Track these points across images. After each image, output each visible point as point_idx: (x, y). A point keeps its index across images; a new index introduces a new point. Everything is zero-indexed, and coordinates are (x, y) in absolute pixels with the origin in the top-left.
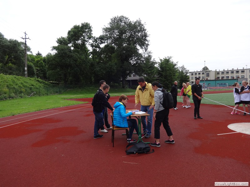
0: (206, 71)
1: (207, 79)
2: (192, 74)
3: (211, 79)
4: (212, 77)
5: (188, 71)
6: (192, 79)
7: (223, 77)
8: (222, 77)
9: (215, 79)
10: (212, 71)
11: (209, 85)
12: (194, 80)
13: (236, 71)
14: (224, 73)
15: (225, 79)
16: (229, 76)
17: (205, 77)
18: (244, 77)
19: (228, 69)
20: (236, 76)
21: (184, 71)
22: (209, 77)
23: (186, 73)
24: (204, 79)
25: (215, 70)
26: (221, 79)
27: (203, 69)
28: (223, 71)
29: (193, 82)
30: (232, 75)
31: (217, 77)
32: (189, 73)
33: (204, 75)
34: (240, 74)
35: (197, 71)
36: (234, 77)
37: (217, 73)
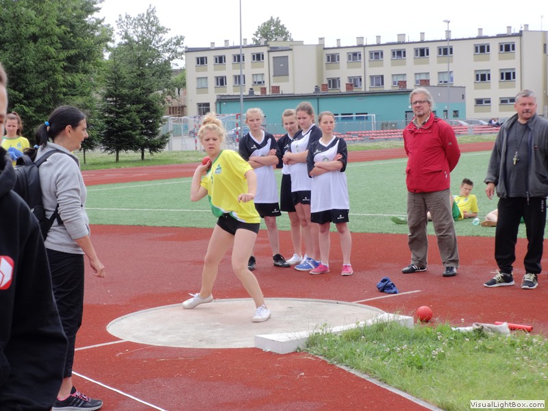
0: (272, 44)
1: (276, 89)
2: (202, 61)
3: (299, 92)
4: (302, 80)
5: (178, 43)
6: (202, 89)
7: (354, 82)
8: (350, 79)
9: (317, 89)
10: (301, 43)
12: (211, 97)
13: (416, 50)
14: (360, 55)
15: (368, 90)
16: (382, 76)
17: (266, 79)
18: (452, 79)
19: (378, 37)
20: (416, 74)
21: (157, 43)
22: (288, 81)
23: (166, 55)
24: (264, 90)
25: (318, 43)
26: (347, 89)
27: (259, 35)
28: (356, 45)
29: (208, 105)
30: (398, 70)
31: (330, 82)
32: (183, 56)
33: (263, 67)
34: (433, 66)
35: (226, 41)
36: (405, 82)
37: (328, 57)
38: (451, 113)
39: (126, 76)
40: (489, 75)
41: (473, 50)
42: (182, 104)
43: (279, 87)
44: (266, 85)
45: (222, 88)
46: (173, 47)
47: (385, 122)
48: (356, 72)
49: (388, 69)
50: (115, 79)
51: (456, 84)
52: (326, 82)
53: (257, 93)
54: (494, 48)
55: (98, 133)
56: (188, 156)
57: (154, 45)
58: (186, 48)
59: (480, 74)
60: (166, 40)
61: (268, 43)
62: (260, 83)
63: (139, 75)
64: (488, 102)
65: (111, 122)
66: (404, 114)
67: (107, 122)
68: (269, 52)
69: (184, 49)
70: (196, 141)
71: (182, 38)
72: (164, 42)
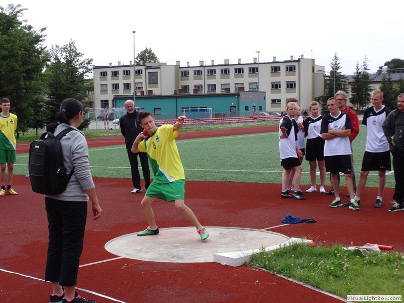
0: (148, 64)
1: (150, 92)
2: (104, 74)
3: (164, 94)
4: (166, 86)
5: (89, 63)
6: (104, 91)
7: (198, 88)
8: (195, 86)
9: (176, 92)
10: (165, 64)
11: (157, 112)
12: (109, 97)
13: (236, 69)
14: (202, 72)
15: (206, 93)
16: (215, 85)
17: (144, 86)
18: (258, 87)
19: (213, 61)
20: (236, 84)
21: (76, 62)
22: (157, 87)
23: (82, 70)
24: (142, 93)
25: (176, 64)
26: (194, 92)
27: (139, 59)
28: (199, 65)
29: (107, 101)
30: (225, 81)
31: (183, 88)
32: (92, 71)
33: (142, 78)
34: (246, 80)
35: (119, 62)
36: (229, 89)
37: (182, 73)
38: (258, 109)
39: (63, 82)
40: (280, 85)
41: (270, 69)
42: (91, 100)
43: (152, 91)
44: (144, 89)
45: (116, 91)
46: (86, 65)
47: (218, 112)
48: (199, 82)
49: (218, 81)
50: (57, 84)
51: (260, 90)
52: (180, 88)
53: (139, 94)
54: (283, 68)
55: (45, 118)
56: (101, 133)
57: (74, 64)
58: (94, 66)
59: (274, 84)
60: (82, 61)
61: (145, 64)
62: (140, 88)
63: (72, 82)
64: (279, 101)
65: (53, 111)
66: (229, 108)
67: (51, 111)
68: (146, 69)
69: (93, 67)
70: (105, 123)
71: (91, 60)
72: (80, 62)
